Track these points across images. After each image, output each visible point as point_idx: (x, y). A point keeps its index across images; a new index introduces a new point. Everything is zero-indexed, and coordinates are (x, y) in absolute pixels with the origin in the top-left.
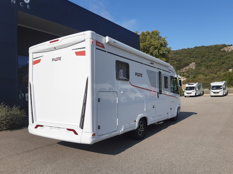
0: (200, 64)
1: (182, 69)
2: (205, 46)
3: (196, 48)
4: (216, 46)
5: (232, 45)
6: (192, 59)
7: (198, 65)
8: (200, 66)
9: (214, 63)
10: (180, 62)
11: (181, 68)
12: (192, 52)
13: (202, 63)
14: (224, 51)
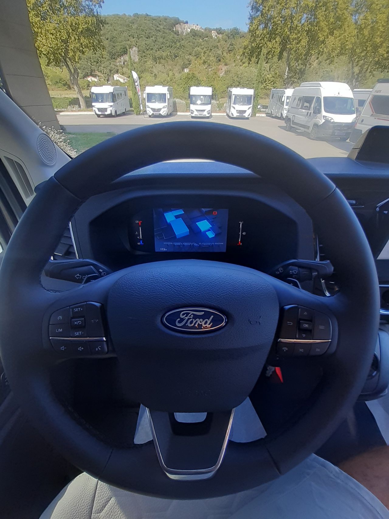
0: (144, 52)
1: (118, 60)
2: (150, 16)
3: (136, 15)
4: (166, 19)
5: (187, 23)
6: (132, 39)
7: (143, 53)
8: (144, 56)
9: (164, 54)
10: (113, 42)
11: (118, 56)
12: (131, 25)
13: (148, 52)
14: (177, 33)
